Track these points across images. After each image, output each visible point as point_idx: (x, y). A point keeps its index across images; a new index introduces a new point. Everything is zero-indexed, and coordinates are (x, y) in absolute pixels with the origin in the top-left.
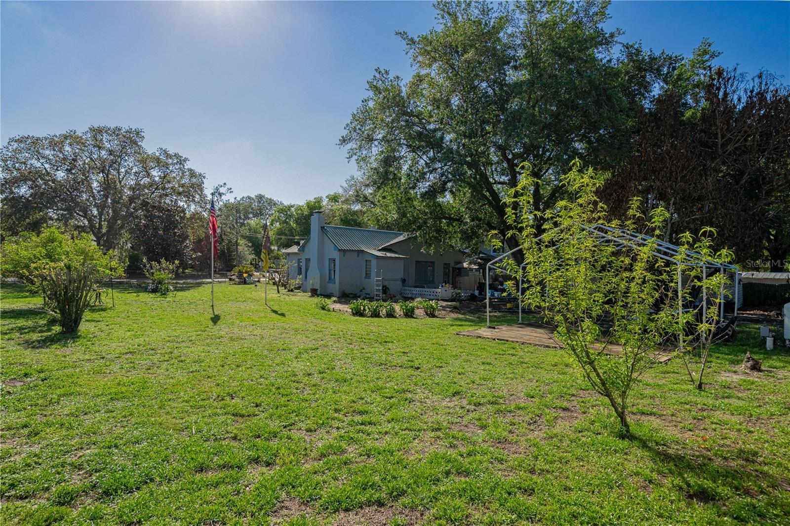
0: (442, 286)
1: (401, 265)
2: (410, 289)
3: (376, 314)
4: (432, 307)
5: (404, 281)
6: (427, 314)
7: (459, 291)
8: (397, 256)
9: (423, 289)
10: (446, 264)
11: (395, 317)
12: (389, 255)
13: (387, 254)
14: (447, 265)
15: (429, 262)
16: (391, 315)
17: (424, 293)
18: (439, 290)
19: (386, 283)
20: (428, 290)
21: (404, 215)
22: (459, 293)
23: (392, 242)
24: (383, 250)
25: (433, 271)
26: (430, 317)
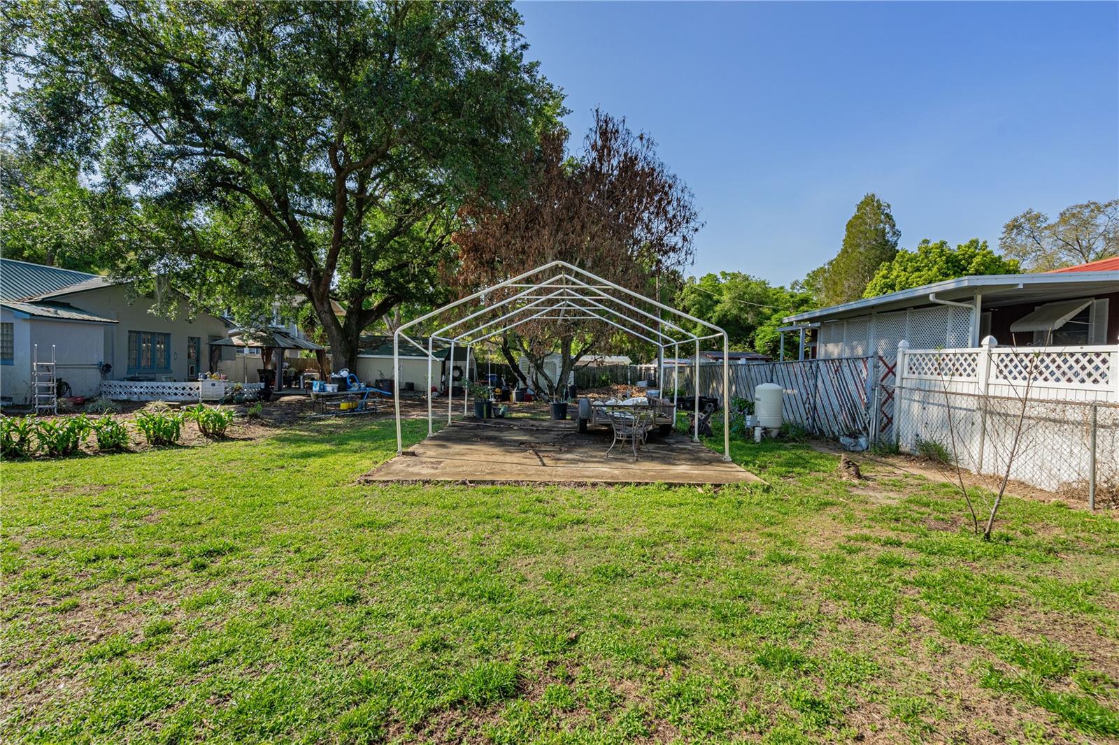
0: (205, 377)
1: (98, 336)
2: (122, 383)
3: (65, 449)
4: (219, 418)
5: (106, 369)
6: (207, 435)
7: (240, 384)
8: (86, 317)
9: (159, 384)
10: (192, 339)
11: (128, 451)
12: (63, 314)
13: (59, 312)
14: (194, 341)
15: (159, 334)
16: (113, 446)
17: (160, 390)
18: (199, 384)
19: (62, 374)
20: (170, 384)
21: (106, 234)
22: (240, 388)
23: (66, 291)
24: (45, 303)
25: (167, 350)
26: (217, 441)
